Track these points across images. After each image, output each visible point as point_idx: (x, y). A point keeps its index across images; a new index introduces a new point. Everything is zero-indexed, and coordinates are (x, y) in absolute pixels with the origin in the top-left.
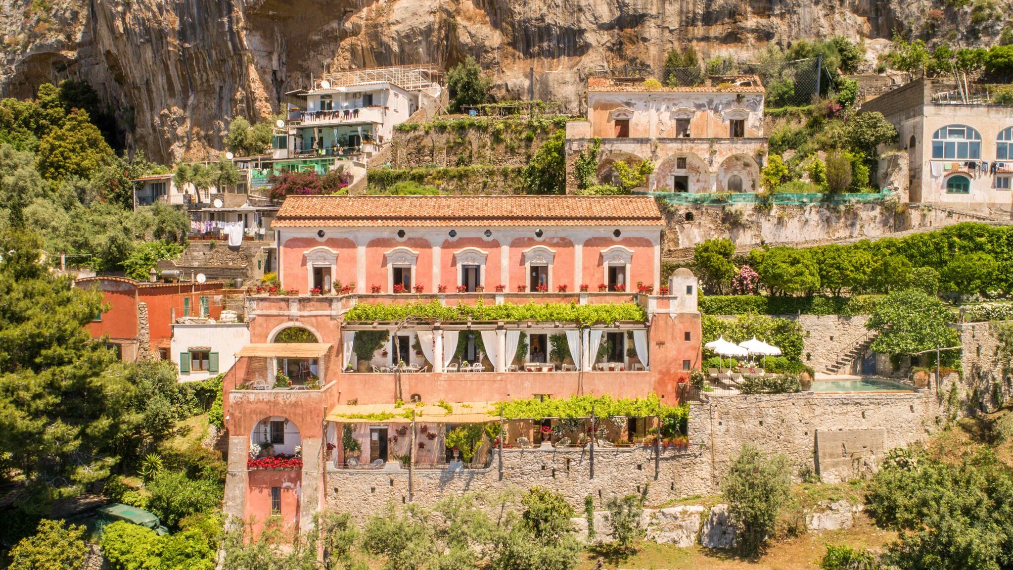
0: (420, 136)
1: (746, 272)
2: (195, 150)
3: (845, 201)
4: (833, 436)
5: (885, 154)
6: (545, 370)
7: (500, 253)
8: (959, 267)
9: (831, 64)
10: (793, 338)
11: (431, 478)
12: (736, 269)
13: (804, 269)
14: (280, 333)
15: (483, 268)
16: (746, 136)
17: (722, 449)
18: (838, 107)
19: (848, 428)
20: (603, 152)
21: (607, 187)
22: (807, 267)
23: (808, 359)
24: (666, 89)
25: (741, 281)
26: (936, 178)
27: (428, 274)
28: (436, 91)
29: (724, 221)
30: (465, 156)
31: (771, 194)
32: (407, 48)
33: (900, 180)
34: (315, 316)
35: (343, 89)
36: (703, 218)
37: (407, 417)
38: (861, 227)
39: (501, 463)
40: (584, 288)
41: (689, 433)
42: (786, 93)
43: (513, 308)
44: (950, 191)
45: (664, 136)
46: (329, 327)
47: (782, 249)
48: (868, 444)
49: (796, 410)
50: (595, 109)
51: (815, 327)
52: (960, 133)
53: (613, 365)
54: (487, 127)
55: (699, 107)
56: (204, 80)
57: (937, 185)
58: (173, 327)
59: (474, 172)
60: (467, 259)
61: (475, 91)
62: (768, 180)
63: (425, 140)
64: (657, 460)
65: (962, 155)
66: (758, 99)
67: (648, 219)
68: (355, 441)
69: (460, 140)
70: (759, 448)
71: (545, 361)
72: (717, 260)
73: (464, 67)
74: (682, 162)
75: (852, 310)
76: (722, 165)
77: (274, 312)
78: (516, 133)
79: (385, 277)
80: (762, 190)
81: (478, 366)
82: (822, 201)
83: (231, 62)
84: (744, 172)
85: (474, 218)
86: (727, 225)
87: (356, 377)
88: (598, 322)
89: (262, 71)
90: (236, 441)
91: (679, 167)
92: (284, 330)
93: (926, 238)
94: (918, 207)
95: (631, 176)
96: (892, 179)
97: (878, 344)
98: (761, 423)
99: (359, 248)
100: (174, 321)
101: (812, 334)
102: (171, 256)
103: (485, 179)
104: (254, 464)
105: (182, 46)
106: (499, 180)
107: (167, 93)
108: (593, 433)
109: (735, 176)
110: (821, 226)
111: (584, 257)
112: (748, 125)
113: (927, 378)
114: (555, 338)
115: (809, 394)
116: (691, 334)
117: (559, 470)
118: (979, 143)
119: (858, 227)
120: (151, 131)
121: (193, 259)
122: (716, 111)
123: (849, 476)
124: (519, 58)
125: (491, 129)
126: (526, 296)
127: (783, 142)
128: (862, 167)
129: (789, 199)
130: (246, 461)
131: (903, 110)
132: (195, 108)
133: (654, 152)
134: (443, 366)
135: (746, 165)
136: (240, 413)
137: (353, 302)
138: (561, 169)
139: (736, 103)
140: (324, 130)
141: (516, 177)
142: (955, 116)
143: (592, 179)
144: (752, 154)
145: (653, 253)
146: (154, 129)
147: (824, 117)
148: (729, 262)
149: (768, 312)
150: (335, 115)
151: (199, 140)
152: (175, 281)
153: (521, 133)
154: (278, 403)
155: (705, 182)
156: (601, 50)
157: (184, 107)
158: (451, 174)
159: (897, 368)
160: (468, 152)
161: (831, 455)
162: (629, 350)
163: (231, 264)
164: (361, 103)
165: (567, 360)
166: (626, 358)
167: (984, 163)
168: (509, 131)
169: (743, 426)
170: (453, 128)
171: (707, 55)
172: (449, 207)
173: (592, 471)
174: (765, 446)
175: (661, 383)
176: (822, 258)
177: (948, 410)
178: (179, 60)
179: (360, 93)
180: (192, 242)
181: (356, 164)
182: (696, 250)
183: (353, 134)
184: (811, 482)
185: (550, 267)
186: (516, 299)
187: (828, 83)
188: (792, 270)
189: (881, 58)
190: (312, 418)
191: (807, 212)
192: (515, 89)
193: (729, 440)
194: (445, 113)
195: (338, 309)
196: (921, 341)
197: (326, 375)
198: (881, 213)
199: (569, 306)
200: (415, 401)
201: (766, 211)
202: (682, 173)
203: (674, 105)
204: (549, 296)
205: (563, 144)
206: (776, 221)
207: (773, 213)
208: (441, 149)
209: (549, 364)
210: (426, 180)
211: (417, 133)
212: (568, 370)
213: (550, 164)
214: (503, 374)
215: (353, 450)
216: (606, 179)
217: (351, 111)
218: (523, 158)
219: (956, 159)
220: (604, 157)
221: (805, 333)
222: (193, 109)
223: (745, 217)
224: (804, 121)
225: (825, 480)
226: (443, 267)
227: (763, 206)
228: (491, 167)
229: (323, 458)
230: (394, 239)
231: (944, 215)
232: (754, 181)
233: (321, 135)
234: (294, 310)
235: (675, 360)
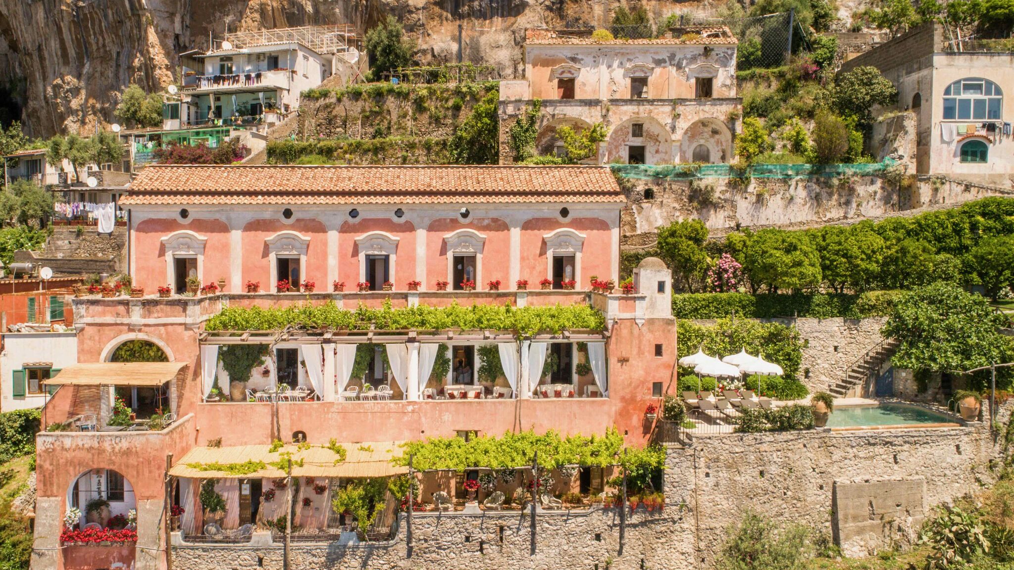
0: (331, 104)
1: (727, 262)
2: (90, 126)
3: (839, 174)
4: (858, 490)
5: (884, 117)
6: (471, 394)
7: (415, 239)
8: (991, 253)
9: (804, 21)
10: (788, 349)
11: (314, 555)
12: (709, 260)
13: (803, 258)
14: (119, 349)
15: (393, 259)
16: (715, 95)
17: (709, 511)
18: (814, 67)
19: (876, 478)
20: (543, 116)
21: (549, 158)
22: (806, 254)
23: (807, 376)
24: (619, 41)
25: (720, 273)
26: (949, 143)
27: (322, 268)
28: (354, 56)
29: (691, 199)
30: (384, 126)
31: (748, 166)
32: (322, 8)
33: (905, 146)
34: (165, 325)
35: (245, 50)
36: (666, 196)
37: (282, 468)
38: (858, 206)
39: (410, 533)
40: (522, 284)
41: (666, 489)
42: (752, 54)
43: (429, 313)
44: (963, 160)
45: (617, 96)
46: (182, 339)
47: (772, 232)
48: (903, 502)
49: (809, 454)
50: (534, 65)
51: (815, 334)
52: (978, 88)
53: (559, 387)
54: (408, 94)
55: (659, 62)
56: (100, 45)
57: (949, 152)
58: (3, 337)
59: (391, 145)
60: (372, 247)
61: (397, 56)
62: (745, 148)
63: (337, 109)
64: (622, 527)
65: (979, 115)
66: (730, 52)
67: (604, 193)
68: (218, 496)
69: (377, 109)
70: (759, 508)
71: (471, 383)
72: (686, 246)
73: (385, 28)
74: (638, 129)
75: (862, 311)
76: (686, 133)
77: (109, 319)
78: (441, 101)
79: (267, 271)
80: (736, 161)
81: (386, 391)
82: (811, 173)
83: (128, 24)
84: (712, 140)
85: (381, 193)
86: (695, 204)
87: (219, 408)
88: (541, 331)
89: (162, 35)
90: (46, 505)
91: (634, 135)
92: (125, 344)
93: (942, 217)
94: (929, 179)
95: (577, 144)
96: (895, 146)
97: (902, 358)
98: (762, 473)
99: (233, 232)
100: (4, 329)
101: (812, 343)
102: (33, 245)
103: (405, 153)
104: (70, 538)
105: (76, 5)
106: (420, 153)
107: (61, 61)
108: (535, 489)
109: (701, 145)
110: (808, 205)
111: (522, 244)
112: (717, 84)
113: (978, 406)
114: (485, 351)
115: (825, 431)
116: (664, 348)
117: (489, 542)
118: (999, 100)
119: (854, 205)
120: (44, 104)
121: (58, 249)
122: (679, 67)
123: (878, 546)
124: (447, 19)
125: (412, 96)
126: (448, 295)
127: (752, 109)
128: (854, 132)
129: (770, 171)
130: (59, 532)
131: (902, 64)
132: (90, 78)
133: (604, 116)
134: (336, 392)
135: (715, 132)
136: (51, 464)
137: (220, 306)
138: (493, 138)
139: (703, 58)
140: (223, 97)
141: (441, 150)
142: (971, 67)
143: (531, 149)
144: (723, 118)
145: (610, 238)
146: (47, 102)
147: (799, 79)
148: (701, 250)
149: (756, 315)
150: (236, 80)
151: (95, 113)
152: (26, 276)
153: (447, 100)
154: (104, 451)
155: (666, 153)
156: (539, 9)
157: (79, 77)
158: (365, 147)
159: (923, 388)
160: (386, 122)
161: (855, 518)
162: (578, 366)
163: (100, 255)
164: (266, 67)
165: (499, 380)
166: (575, 377)
167: (1006, 124)
168: (434, 98)
169: (737, 478)
170: (369, 95)
171: (658, 14)
172: (350, 179)
173: (533, 543)
174: (767, 505)
175: (624, 414)
176: (823, 244)
177: (1006, 450)
178: (73, 21)
179: (264, 54)
180: (56, 229)
181: (255, 136)
182: (659, 235)
183: (255, 102)
184: (828, 556)
185: (479, 257)
186: (434, 300)
187: (800, 42)
188: (787, 259)
189: (855, 16)
190: (150, 472)
191: (792, 187)
192: (443, 55)
193: (719, 498)
194: (363, 82)
195: (196, 315)
196: (966, 354)
197: (179, 406)
198: (882, 188)
199: (503, 309)
200: (298, 441)
201: (743, 187)
202: (637, 142)
203: (629, 60)
204: (477, 295)
205: (495, 109)
206: (754, 199)
207: (751, 189)
208: (356, 119)
209: (478, 387)
210: (335, 154)
211: (327, 101)
212: (501, 395)
213: (480, 133)
214: (414, 403)
215: (214, 510)
216: (547, 150)
217: (253, 75)
218: (450, 130)
219: (972, 119)
220: (545, 123)
221: (802, 342)
222: (89, 78)
223: (717, 195)
224: (775, 85)
225: (847, 554)
226: (342, 256)
227: (739, 180)
228: (411, 139)
229: (166, 528)
230: (278, 220)
231: (960, 188)
232: (724, 151)
233: (218, 104)
234: (136, 316)
235: (643, 383)
